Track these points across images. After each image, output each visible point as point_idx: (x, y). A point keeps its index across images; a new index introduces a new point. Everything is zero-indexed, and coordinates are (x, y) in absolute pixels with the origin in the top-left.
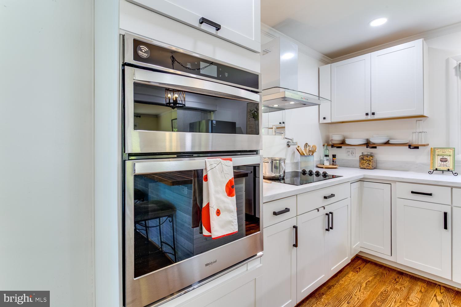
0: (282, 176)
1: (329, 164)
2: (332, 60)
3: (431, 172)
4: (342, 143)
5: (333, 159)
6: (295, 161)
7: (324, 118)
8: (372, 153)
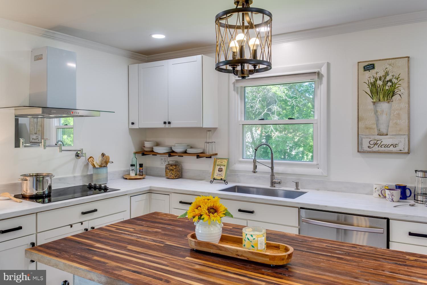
0: (47, 193)
1: (135, 174)
2: (147, 56)
3: (212, 181)
4: (152, 152)
5: (140, 169)
6: (89, 173)
7: (133, 123)
8: (176, 162)
